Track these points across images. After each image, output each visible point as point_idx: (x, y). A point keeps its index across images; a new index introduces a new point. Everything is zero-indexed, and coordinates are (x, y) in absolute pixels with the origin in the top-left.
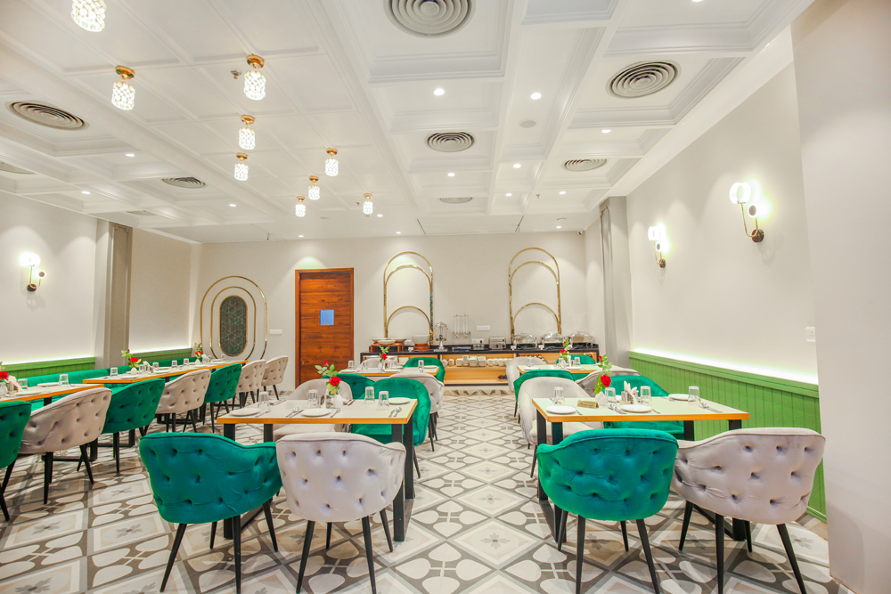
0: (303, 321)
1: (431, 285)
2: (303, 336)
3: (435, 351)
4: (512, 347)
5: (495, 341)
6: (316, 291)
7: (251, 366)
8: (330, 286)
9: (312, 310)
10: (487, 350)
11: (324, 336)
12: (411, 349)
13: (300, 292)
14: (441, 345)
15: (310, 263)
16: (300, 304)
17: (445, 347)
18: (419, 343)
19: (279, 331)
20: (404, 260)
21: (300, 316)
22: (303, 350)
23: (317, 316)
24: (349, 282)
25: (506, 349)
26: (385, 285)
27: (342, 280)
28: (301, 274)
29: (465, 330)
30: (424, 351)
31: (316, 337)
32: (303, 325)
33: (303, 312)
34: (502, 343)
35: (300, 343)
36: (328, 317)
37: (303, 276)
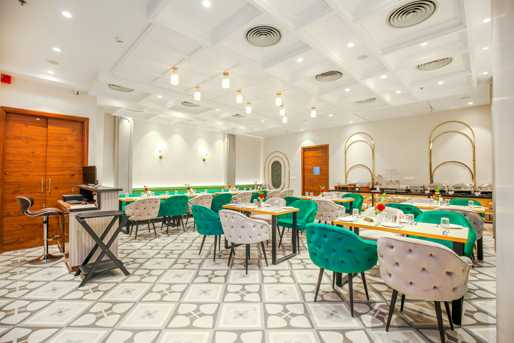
0: (305, 173)
1: (373, 151)
2: (305, 180)
3: (372, 191)
4: (426, 192)
5: (414, 187)
6: (311, 157)
7: (273, 192)
8: (318, 155)
9: (309, 167)
10: (408, 192)
11: (315, 180)
12: (357, 189)
13: (304, 158)
14: (378, 188)
15: (308, 143)
16: (304, 164)
17: (381, 189)
18: (362, 186)
19: (295, 177)
20: (357, 137)
21: (304, 170)
22: (305, 187)
23: (312, 170)
24: (327, 152)
25: (422, 193)
26: (346, 153)
27: (323, 150)
28: (304, 149)
29: (394, 179)
30: (366, 191)
31: (311, 181)
32: (305, 175)
33: (305, 168)
34: (420, 189)
35: (304, 183)
36: (317, 171)
37: (305, 150)
